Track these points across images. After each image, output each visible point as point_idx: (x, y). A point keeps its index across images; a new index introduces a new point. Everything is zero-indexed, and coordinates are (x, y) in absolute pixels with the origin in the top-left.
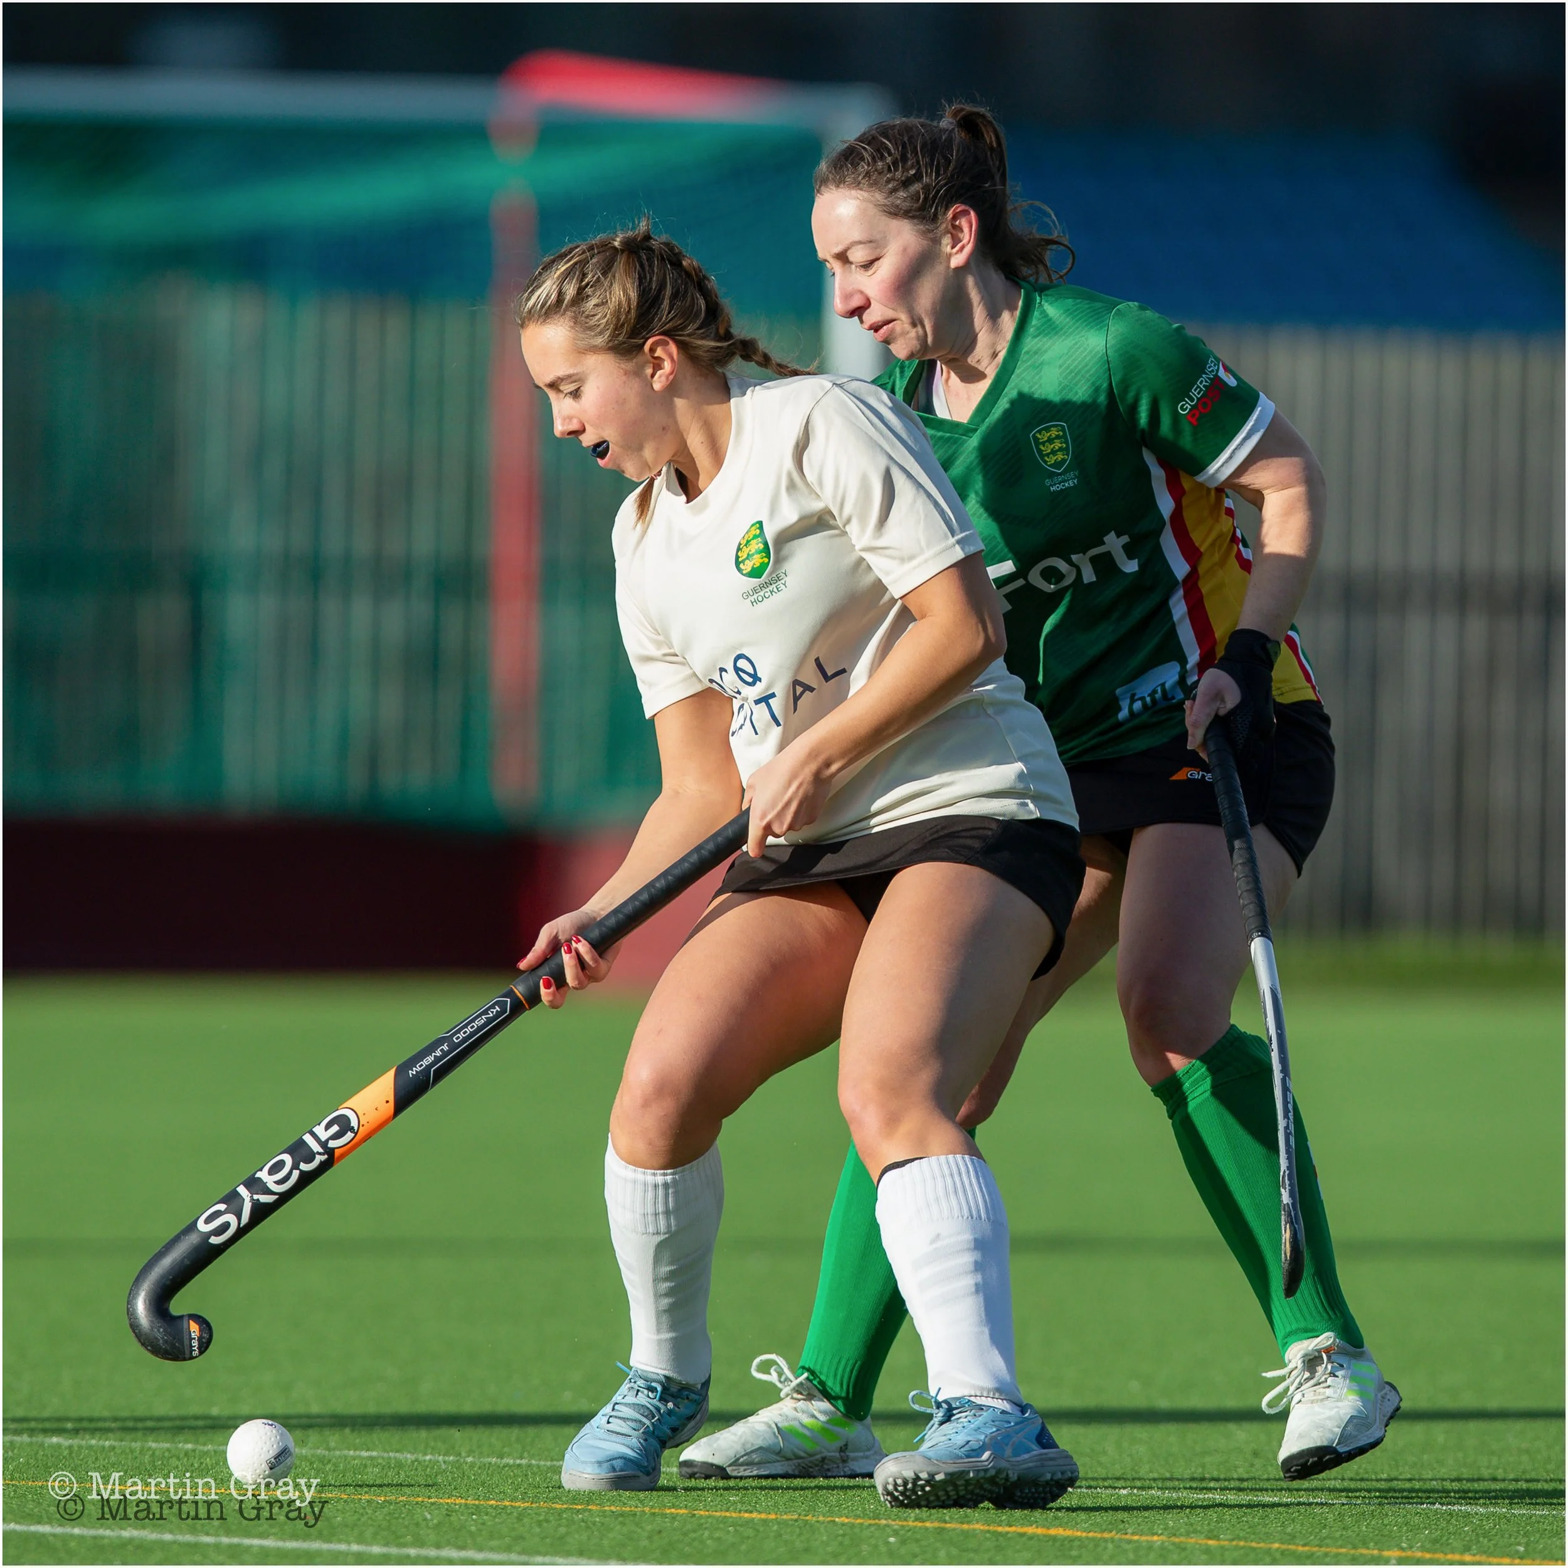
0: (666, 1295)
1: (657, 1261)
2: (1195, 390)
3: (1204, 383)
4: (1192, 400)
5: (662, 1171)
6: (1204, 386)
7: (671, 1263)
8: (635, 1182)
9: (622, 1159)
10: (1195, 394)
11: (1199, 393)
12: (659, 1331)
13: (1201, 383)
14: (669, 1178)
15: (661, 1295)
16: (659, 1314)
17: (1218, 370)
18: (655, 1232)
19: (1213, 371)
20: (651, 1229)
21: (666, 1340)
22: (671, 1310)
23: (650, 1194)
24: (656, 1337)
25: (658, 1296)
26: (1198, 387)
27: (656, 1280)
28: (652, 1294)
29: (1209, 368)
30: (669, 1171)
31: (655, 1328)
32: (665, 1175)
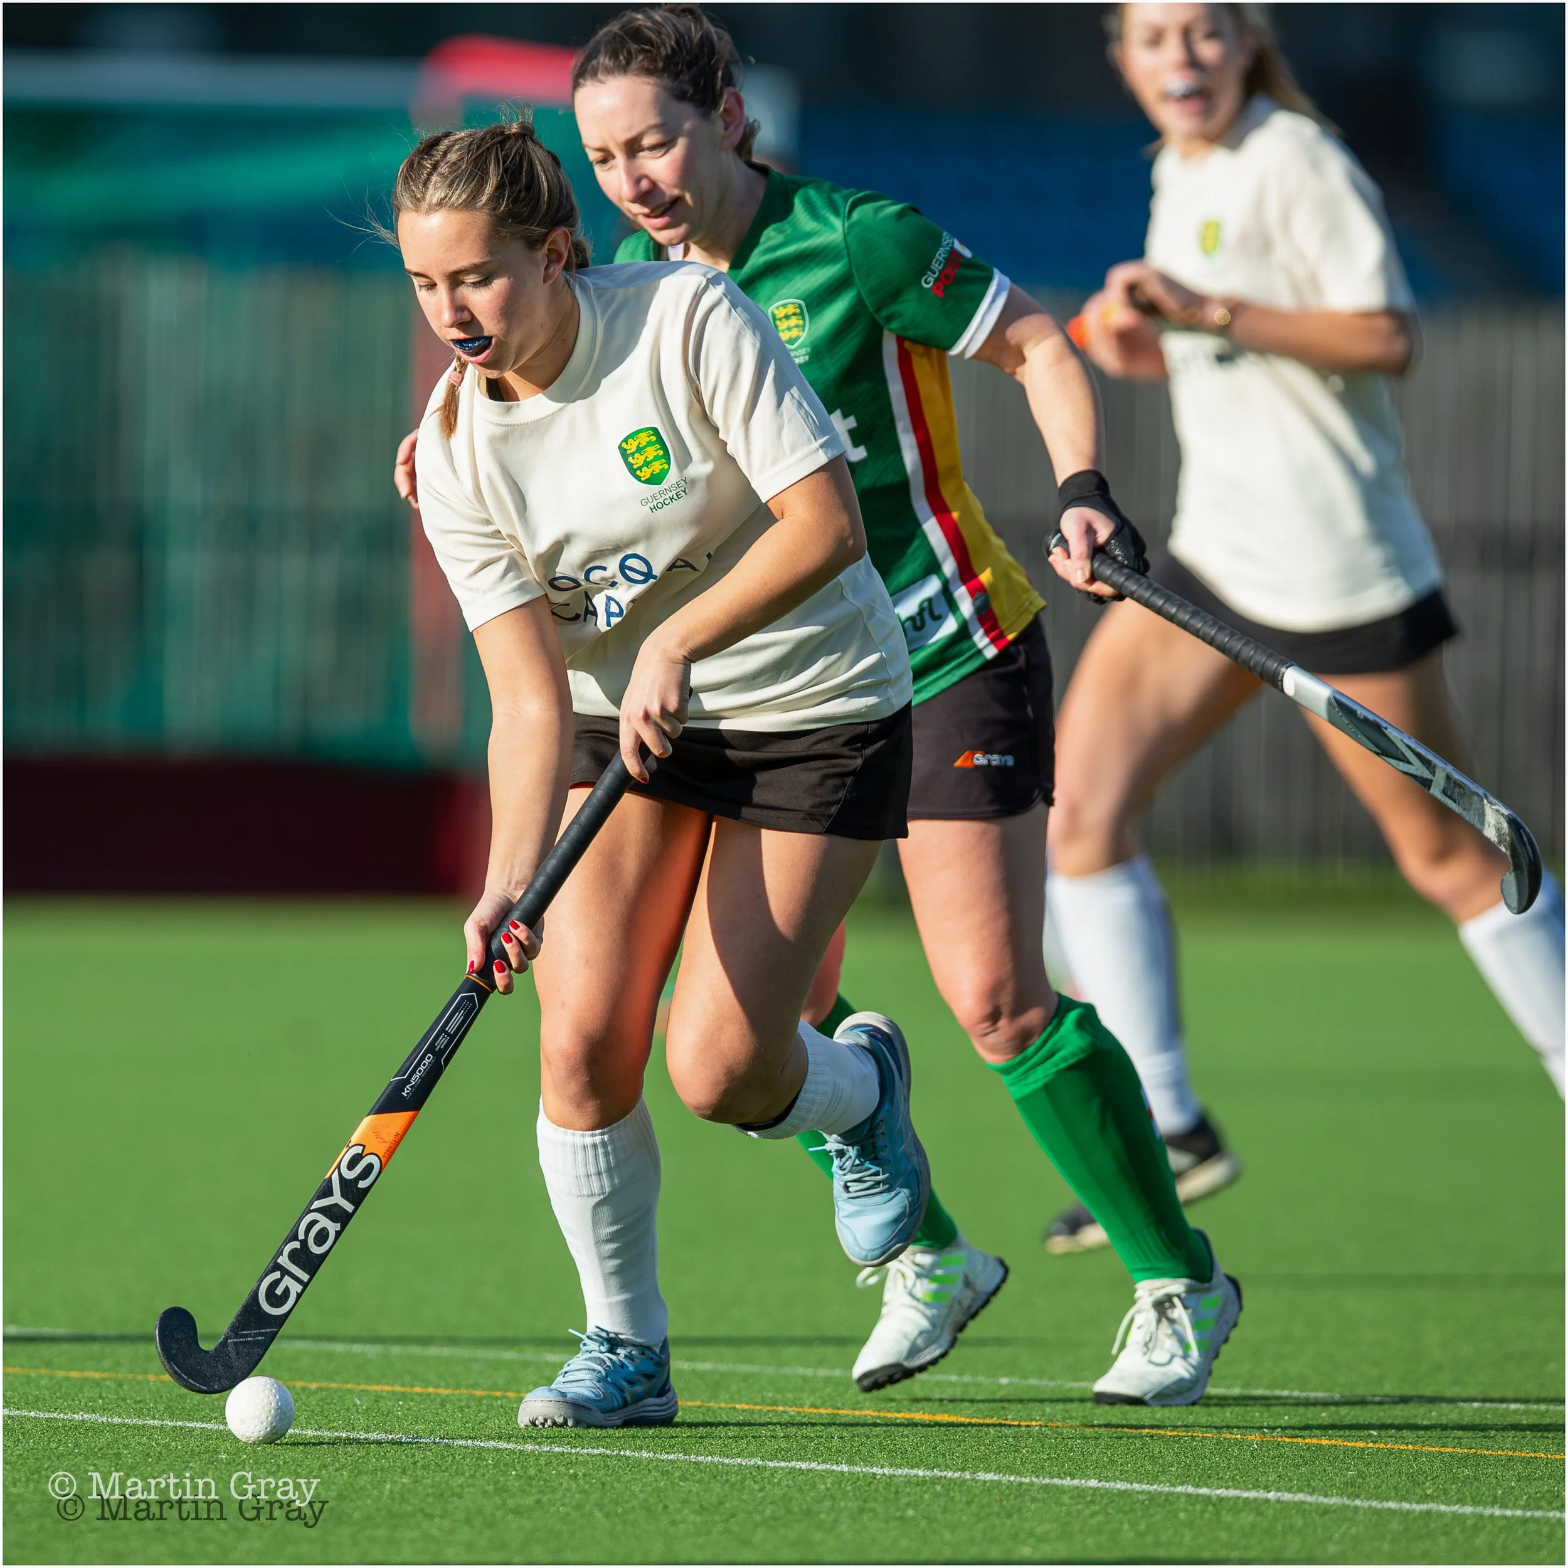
0: (613, 1256)
1: (595, 1223)
2: (936, 263)
3: (942, 255)
4: (934, 273)
5: (591, 1132)
6: (944, 258)
7: (613, 1223)
8: (564, 1144)
9: (553, 1122)
10: (936, 266)
11: (939, 265)
12: (608, 1294)
13: (940, 255)
14: (598, 1139)
15: (604, 1258)
16: (607, 1276)
17: (953, 243)
18: (590, 1193)
19: (948, 244)
20: (585, 1192)
21: (617, 1302)
22: (618, 1272)
23: (580, 1156)
24: (605, 1301)
25: (603, 1259)
26: (937, 260)
27: (598, 1242)
28: (595, 1257)
29: (945, 241)
30: (597, 1132)
31: (604, 1292)
32: (593, 1135)
